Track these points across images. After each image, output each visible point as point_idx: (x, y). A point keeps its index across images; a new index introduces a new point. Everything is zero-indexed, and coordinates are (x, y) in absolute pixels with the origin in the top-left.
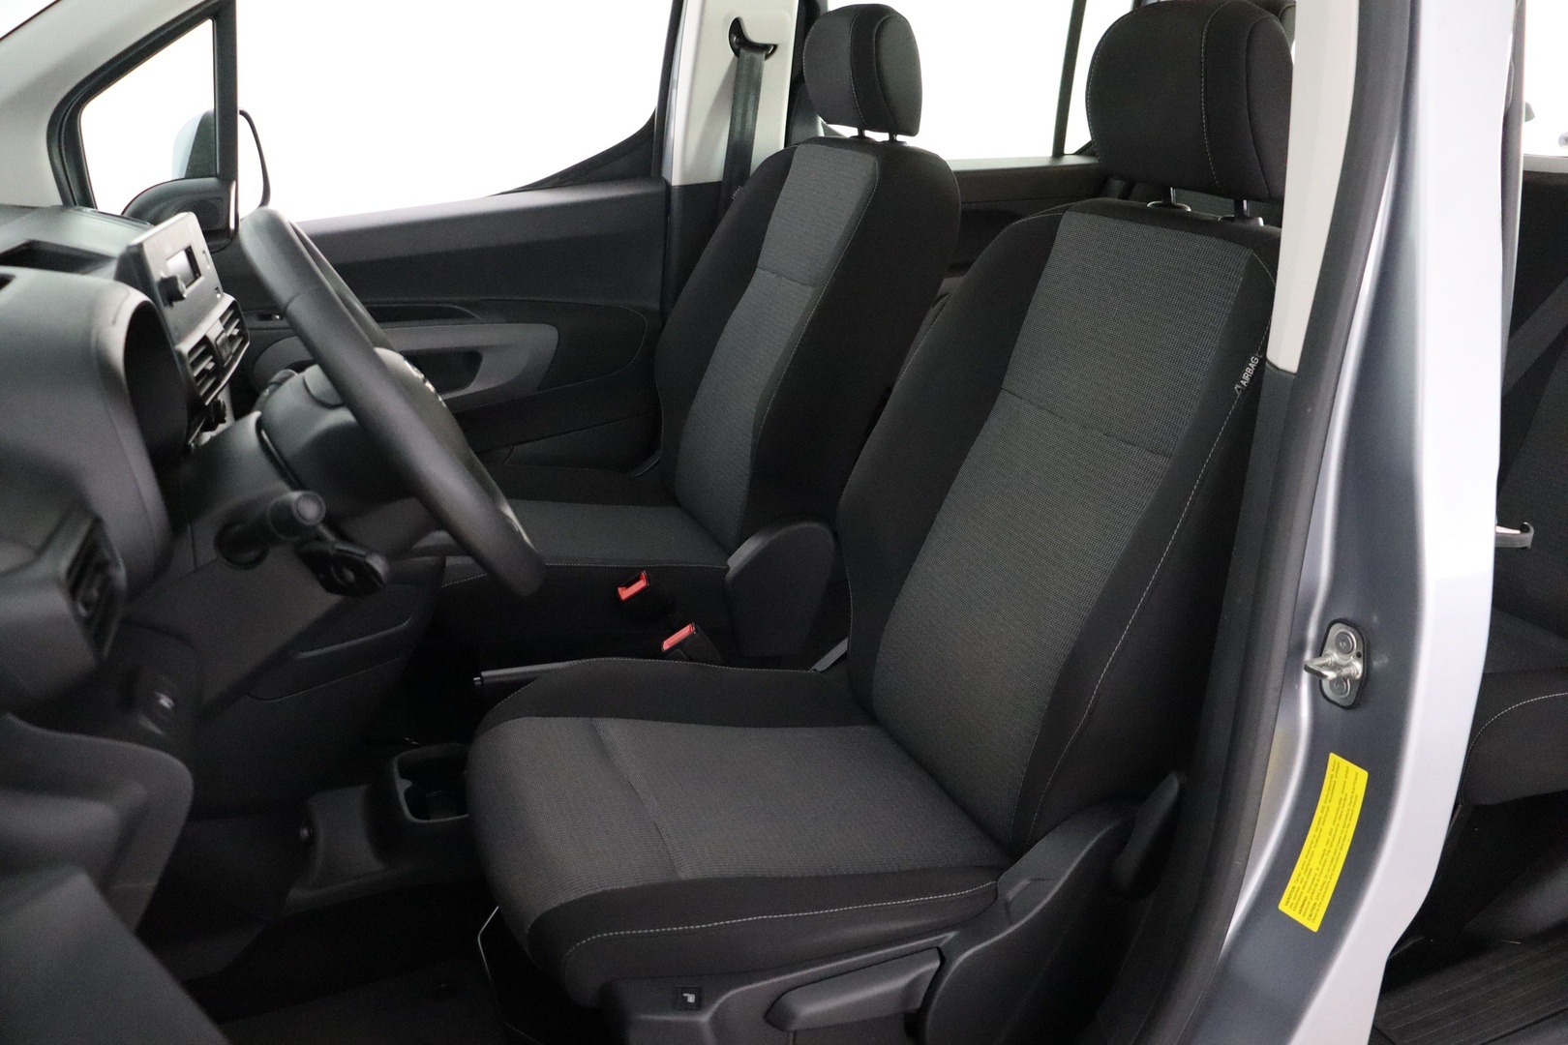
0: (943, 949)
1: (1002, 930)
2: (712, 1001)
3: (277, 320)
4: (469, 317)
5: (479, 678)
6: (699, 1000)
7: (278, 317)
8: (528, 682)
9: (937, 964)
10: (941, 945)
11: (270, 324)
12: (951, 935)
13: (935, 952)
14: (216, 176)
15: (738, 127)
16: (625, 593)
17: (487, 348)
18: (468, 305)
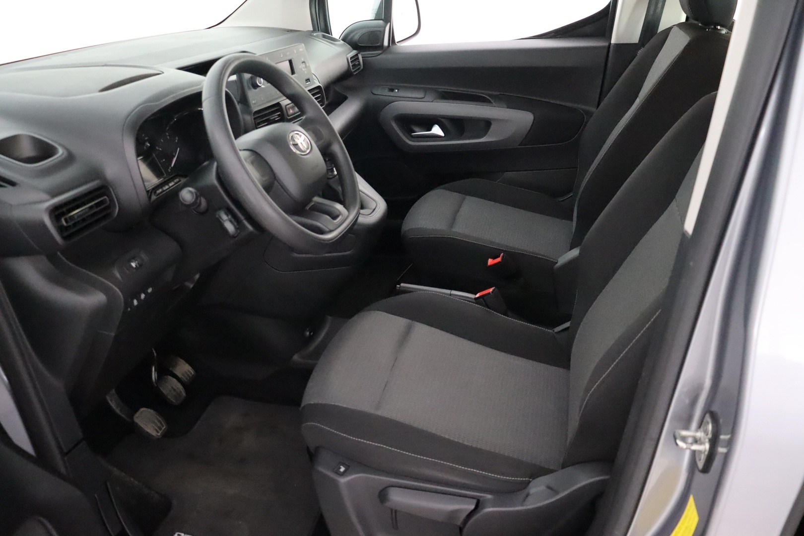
0: (481, 502)
1: (514, 506)
2: (350, 474)
3: (396, 92)
4: (489, 102)
5: (399, 286)
6: (345, 471)
7: (397, 91)
8: (410, 292)
9: (472, 507)
10: (481, 499)
11: (391, 94)
12: (489, 496)
13: (475, 501)
14: (382, 20)
15: (651, 12)
16: (490, 262)
17: (495, 120)
18: (490, 95)
